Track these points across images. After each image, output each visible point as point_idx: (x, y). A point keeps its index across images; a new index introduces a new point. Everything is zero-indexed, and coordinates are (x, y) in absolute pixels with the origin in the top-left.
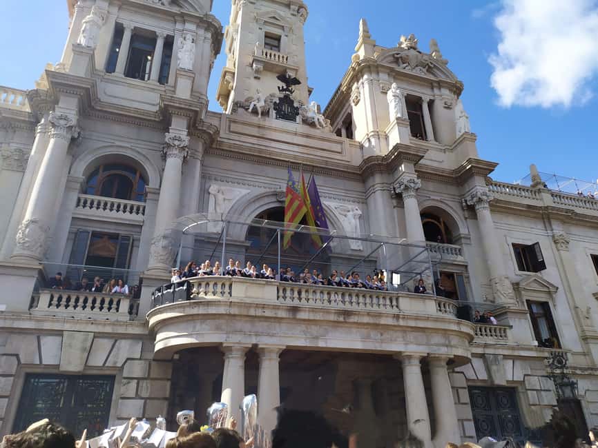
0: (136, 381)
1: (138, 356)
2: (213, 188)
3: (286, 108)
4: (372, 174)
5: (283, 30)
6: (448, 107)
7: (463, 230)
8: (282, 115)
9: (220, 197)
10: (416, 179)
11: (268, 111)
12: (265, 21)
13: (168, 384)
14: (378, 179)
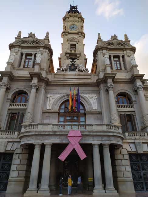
0: (18, 154)
1: (19, 147)
2: (49, 96)
3: (73, 68)
4: (100, 84)
5: (76, 42)
6: (129, 57)
7: (134, 99)
8: (72, 70)
9: (51, 98)
10: (112, 84)
11: (67, 70)
12: (71, 41)
13: (27, 155)
14: (102, 85)
